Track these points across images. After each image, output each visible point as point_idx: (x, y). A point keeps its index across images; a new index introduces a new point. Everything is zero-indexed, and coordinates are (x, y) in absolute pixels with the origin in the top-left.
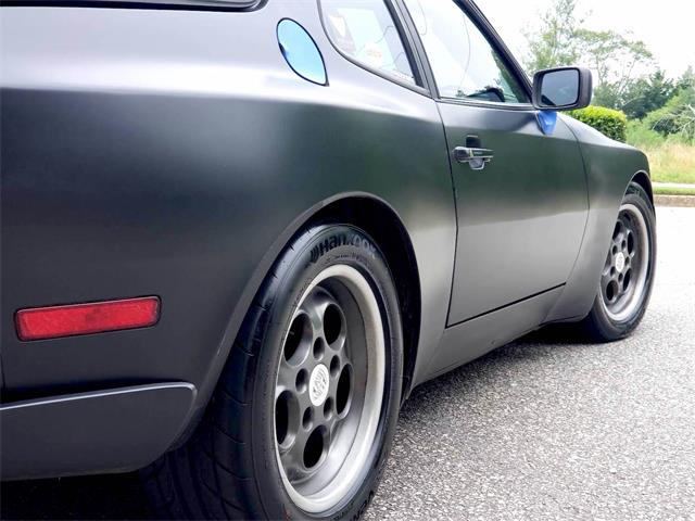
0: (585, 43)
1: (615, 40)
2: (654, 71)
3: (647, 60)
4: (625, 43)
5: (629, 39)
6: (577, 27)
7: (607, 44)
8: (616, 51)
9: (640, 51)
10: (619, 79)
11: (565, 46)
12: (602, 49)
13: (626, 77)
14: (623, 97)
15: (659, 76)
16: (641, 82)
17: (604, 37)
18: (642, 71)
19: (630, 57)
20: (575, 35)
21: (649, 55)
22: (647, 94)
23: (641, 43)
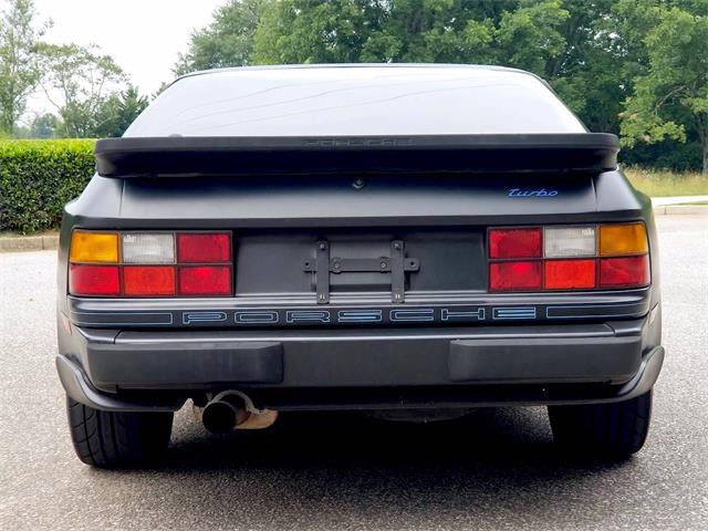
0: (46, 58)
1: (79, 56)
2: (124, 88)
3: (118, 77)
4: (90, 58)
5: (95, 53)
6: (37, 39)
7: (71, 59)
8: (82, 67)
9: (108, 66)
10: (87, 98)
11: (25, 62)
12: (65, 65)
13: (96, 96)
14: (96, 117)
15: (132, 94)
16: (113, 100)
17: (67, 51)
18: (112, 88)
19: (97, 74)
20: (34, 50)
21: (119, 71)
22: (121, 113)
23: (109, 58)
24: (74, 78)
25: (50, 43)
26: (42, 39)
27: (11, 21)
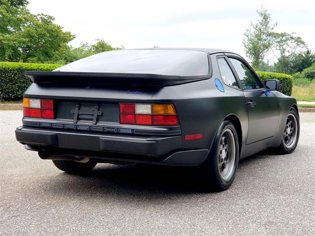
0: (274, 38)
1: (287, 37)
2: (305, 50)
3: (302, 45)
4: (292, 38)
5: (294, 36)
6: (271, 31)
7: (284, 39)
8: (288, 41)
9: (299, 41)
10: (289, 54)
11: (265, 40)
12: (282, 41)
13: (293, 53)
14: (292, 62)
15: (308, 52)
16: (300, 55)
17: (283, 35)
18: (300, 50)
19: (294, 44)
20: (269, 35)
21: (303, 43)
22: (303, 60)
23: (299, 38)
24: (285, 46)
25: (275, 32)
26: (272, 31)
27: (261, 24)
